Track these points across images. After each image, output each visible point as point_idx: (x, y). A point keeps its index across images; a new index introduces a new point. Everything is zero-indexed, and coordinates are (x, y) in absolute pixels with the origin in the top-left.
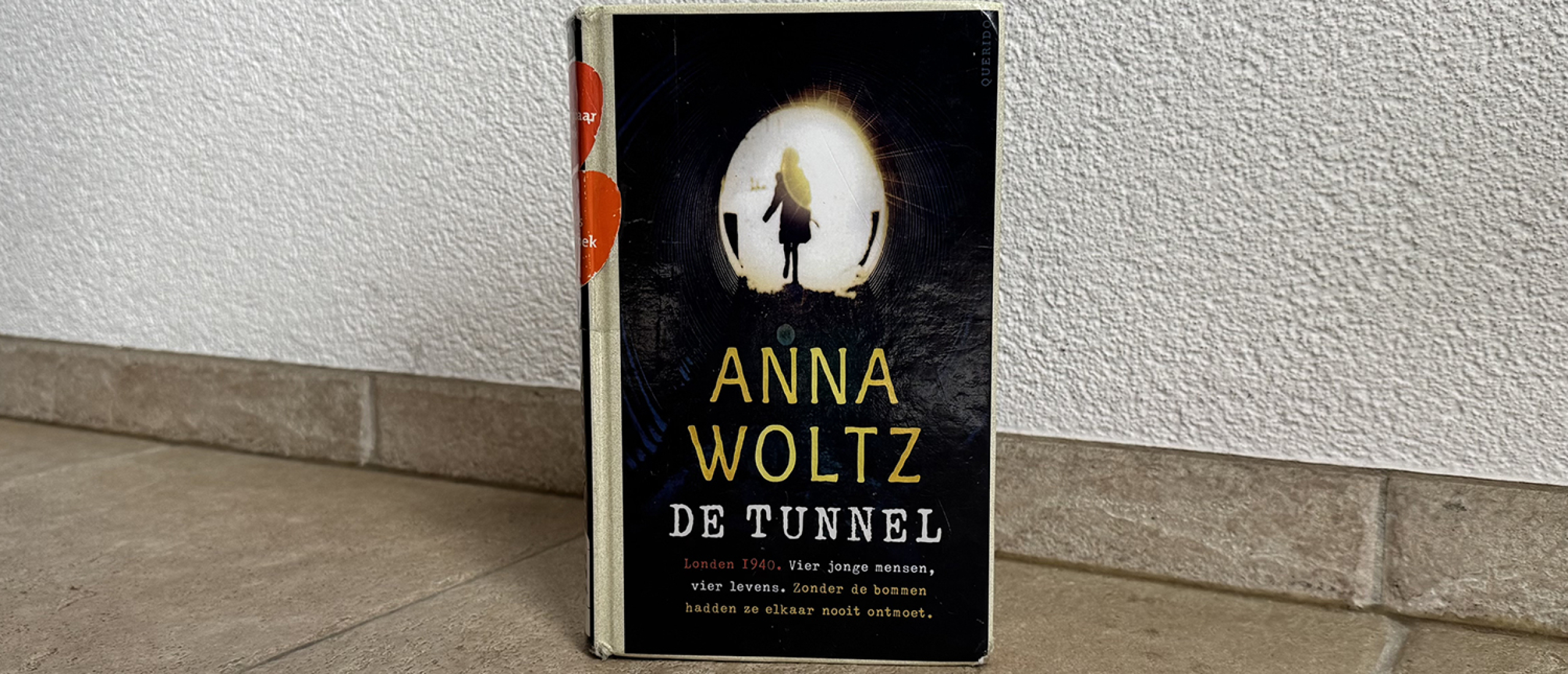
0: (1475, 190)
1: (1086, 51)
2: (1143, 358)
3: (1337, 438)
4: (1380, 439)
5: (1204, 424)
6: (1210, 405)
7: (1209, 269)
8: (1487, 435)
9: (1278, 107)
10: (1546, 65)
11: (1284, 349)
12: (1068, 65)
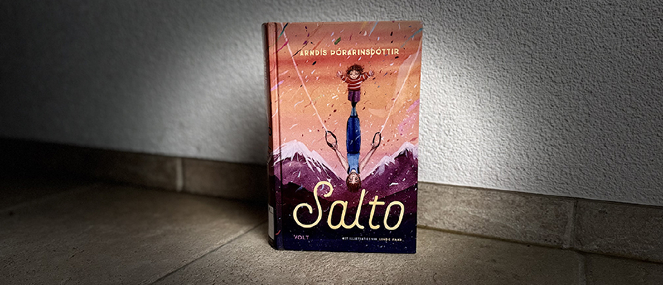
0: (613, 95)
1: (463, 39)
2: (483, 155)
3: (557, 186)
4: (573, 186)
5: (506, 180)
6: (509, 173)
7: (509, 122)
8: (615, 185)
9: (538, 62)
10: (643, 48)
11: (538, 153)
12: (456, 44)
